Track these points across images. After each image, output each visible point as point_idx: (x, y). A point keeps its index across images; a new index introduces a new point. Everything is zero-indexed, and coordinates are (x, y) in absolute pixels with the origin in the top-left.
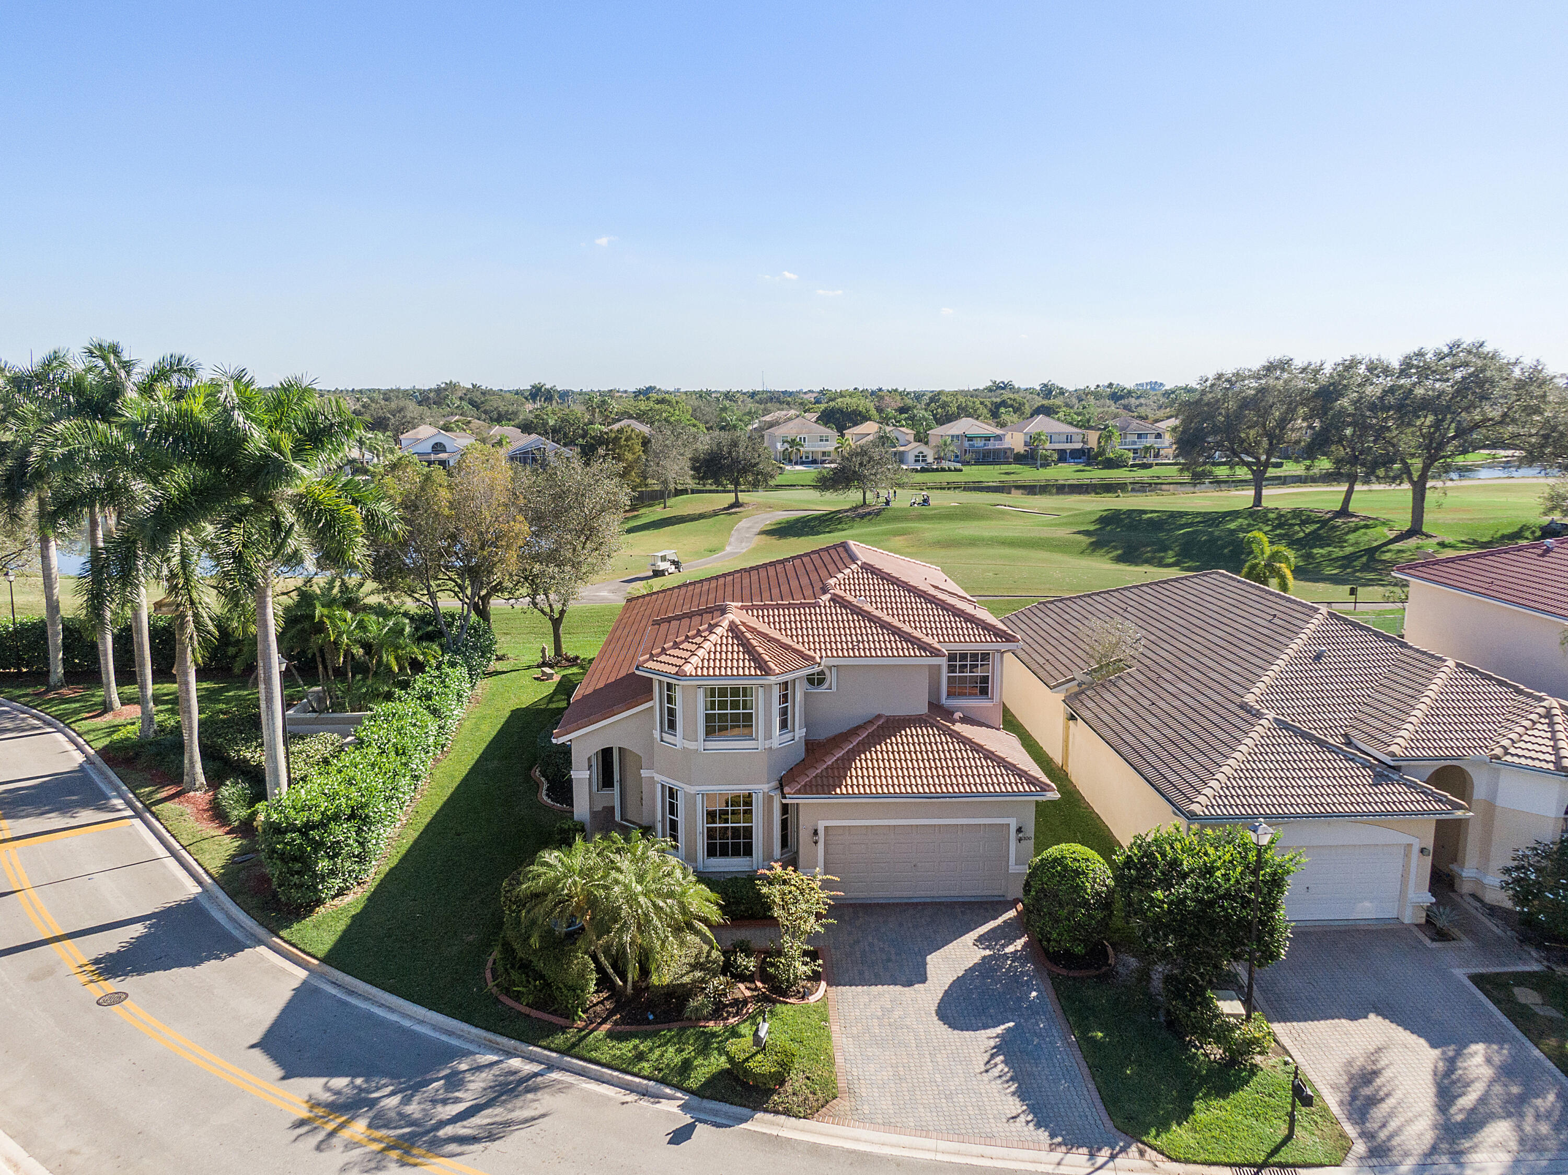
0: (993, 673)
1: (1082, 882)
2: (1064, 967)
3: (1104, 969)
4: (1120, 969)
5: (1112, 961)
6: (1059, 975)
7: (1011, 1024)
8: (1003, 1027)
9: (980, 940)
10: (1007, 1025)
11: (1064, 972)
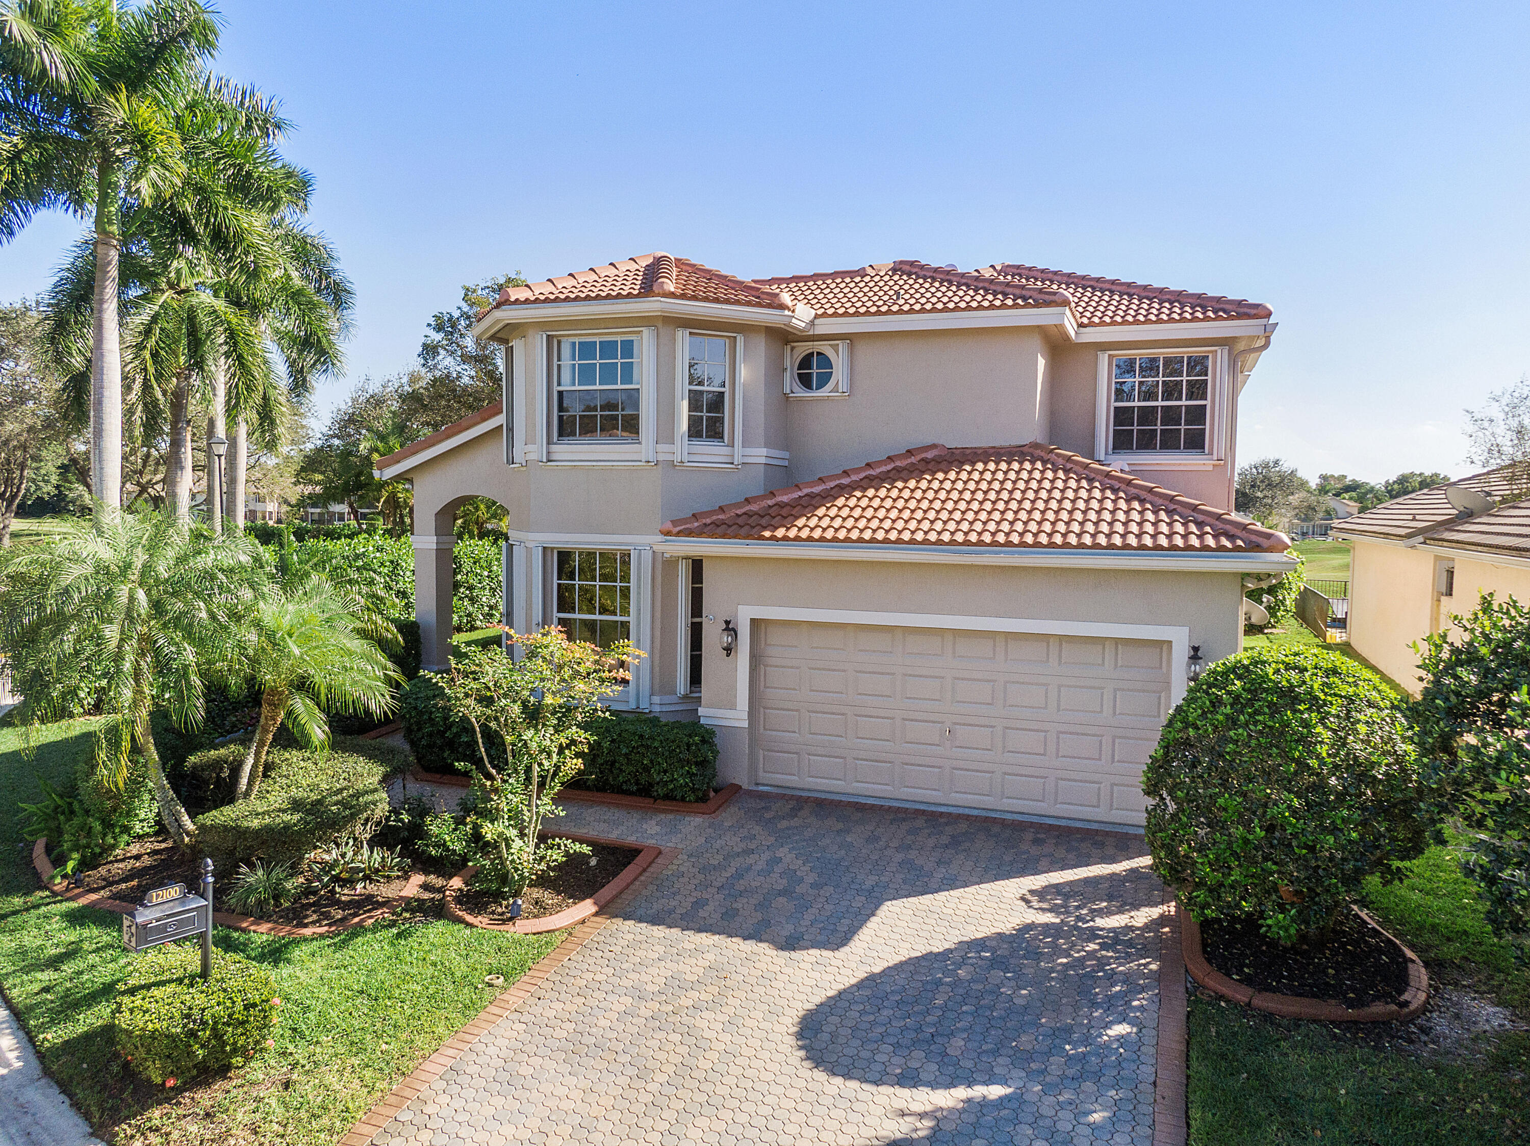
0: (1213, 402)
1: (1306, 724)
2: (1247, 981)
3: (1378, 1008)
4: (1441, 1024)
5: (1416, 997)
6: (1221, 997)
7: (996, 1091)
8: (961, 1093)
9: (1042, 894)
10: (979, 1091)
11: (1242, 994)
